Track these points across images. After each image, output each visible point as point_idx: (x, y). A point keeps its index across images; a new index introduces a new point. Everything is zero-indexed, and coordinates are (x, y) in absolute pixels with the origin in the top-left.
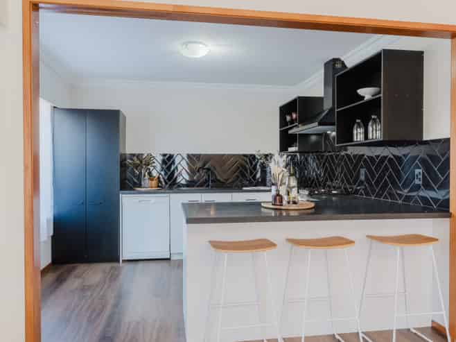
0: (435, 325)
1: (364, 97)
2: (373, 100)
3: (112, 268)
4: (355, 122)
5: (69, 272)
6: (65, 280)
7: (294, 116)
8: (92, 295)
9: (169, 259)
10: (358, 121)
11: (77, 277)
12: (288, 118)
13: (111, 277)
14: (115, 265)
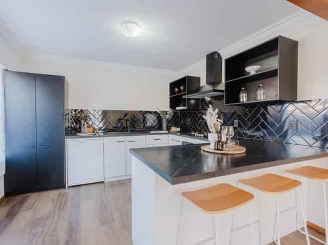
0: (309, 224)
1: (250, 73)
2: (257, 75)
3: (59, 195)
4: (241, 89)
5: (21, 203)
6: (16, 214)
7: (182, 88)
8: (43, 231)
9: (103, 182)
10: (243, 89)
11: (29, 209)
12: (176, 90)
13: (60, 204)
14: (61, 191)
